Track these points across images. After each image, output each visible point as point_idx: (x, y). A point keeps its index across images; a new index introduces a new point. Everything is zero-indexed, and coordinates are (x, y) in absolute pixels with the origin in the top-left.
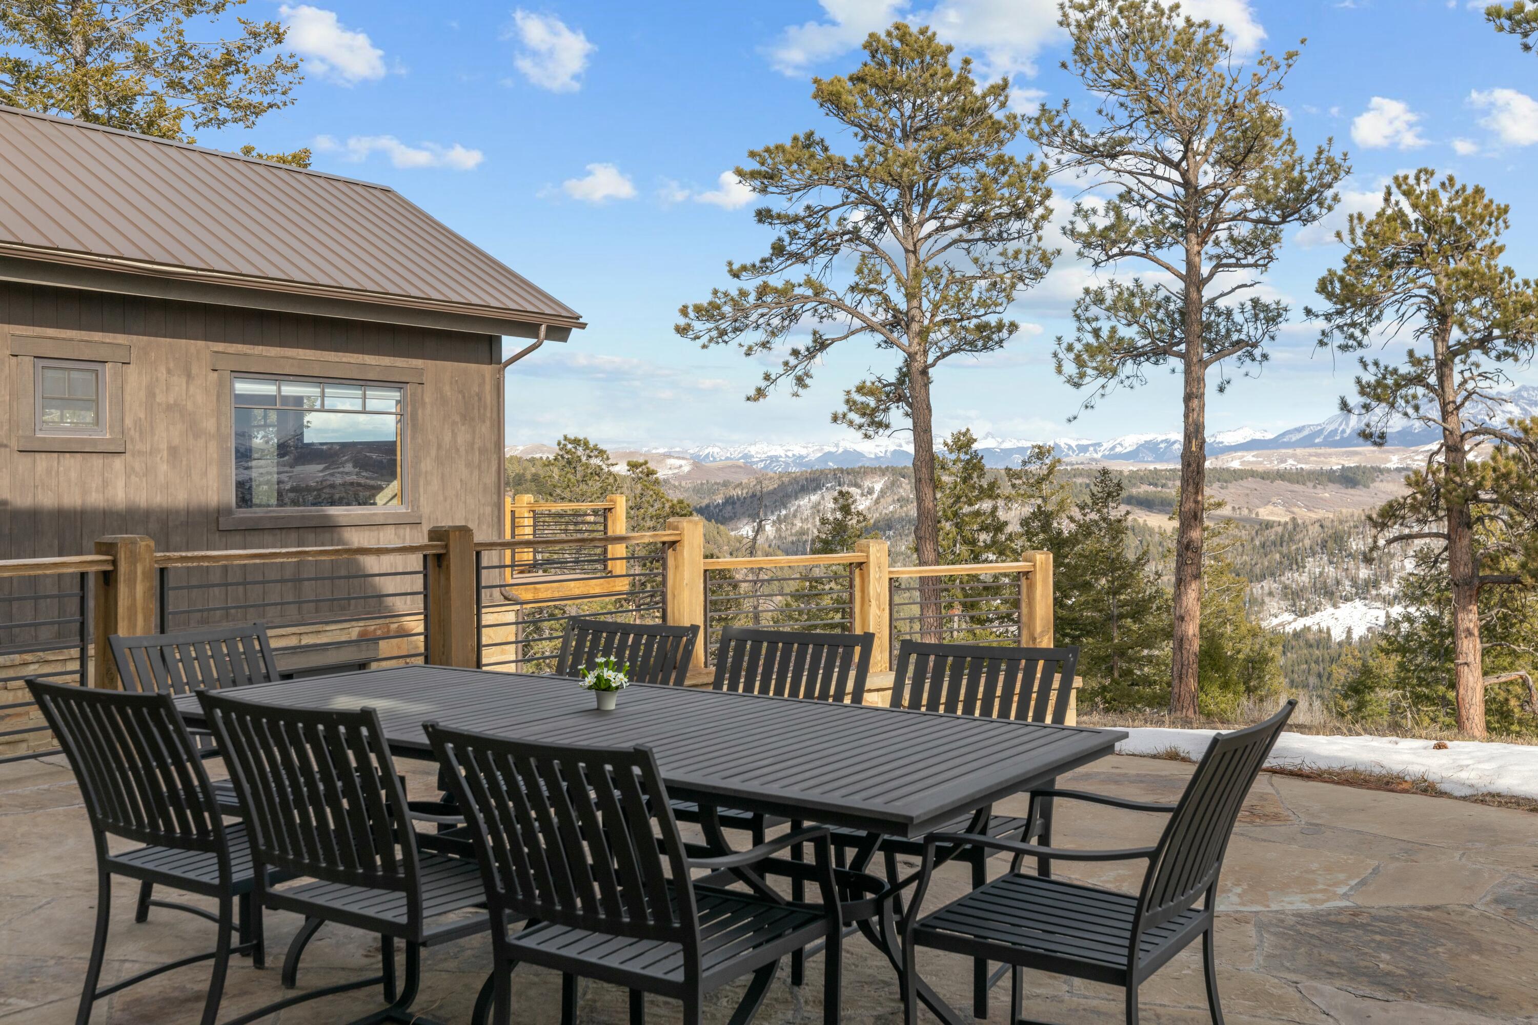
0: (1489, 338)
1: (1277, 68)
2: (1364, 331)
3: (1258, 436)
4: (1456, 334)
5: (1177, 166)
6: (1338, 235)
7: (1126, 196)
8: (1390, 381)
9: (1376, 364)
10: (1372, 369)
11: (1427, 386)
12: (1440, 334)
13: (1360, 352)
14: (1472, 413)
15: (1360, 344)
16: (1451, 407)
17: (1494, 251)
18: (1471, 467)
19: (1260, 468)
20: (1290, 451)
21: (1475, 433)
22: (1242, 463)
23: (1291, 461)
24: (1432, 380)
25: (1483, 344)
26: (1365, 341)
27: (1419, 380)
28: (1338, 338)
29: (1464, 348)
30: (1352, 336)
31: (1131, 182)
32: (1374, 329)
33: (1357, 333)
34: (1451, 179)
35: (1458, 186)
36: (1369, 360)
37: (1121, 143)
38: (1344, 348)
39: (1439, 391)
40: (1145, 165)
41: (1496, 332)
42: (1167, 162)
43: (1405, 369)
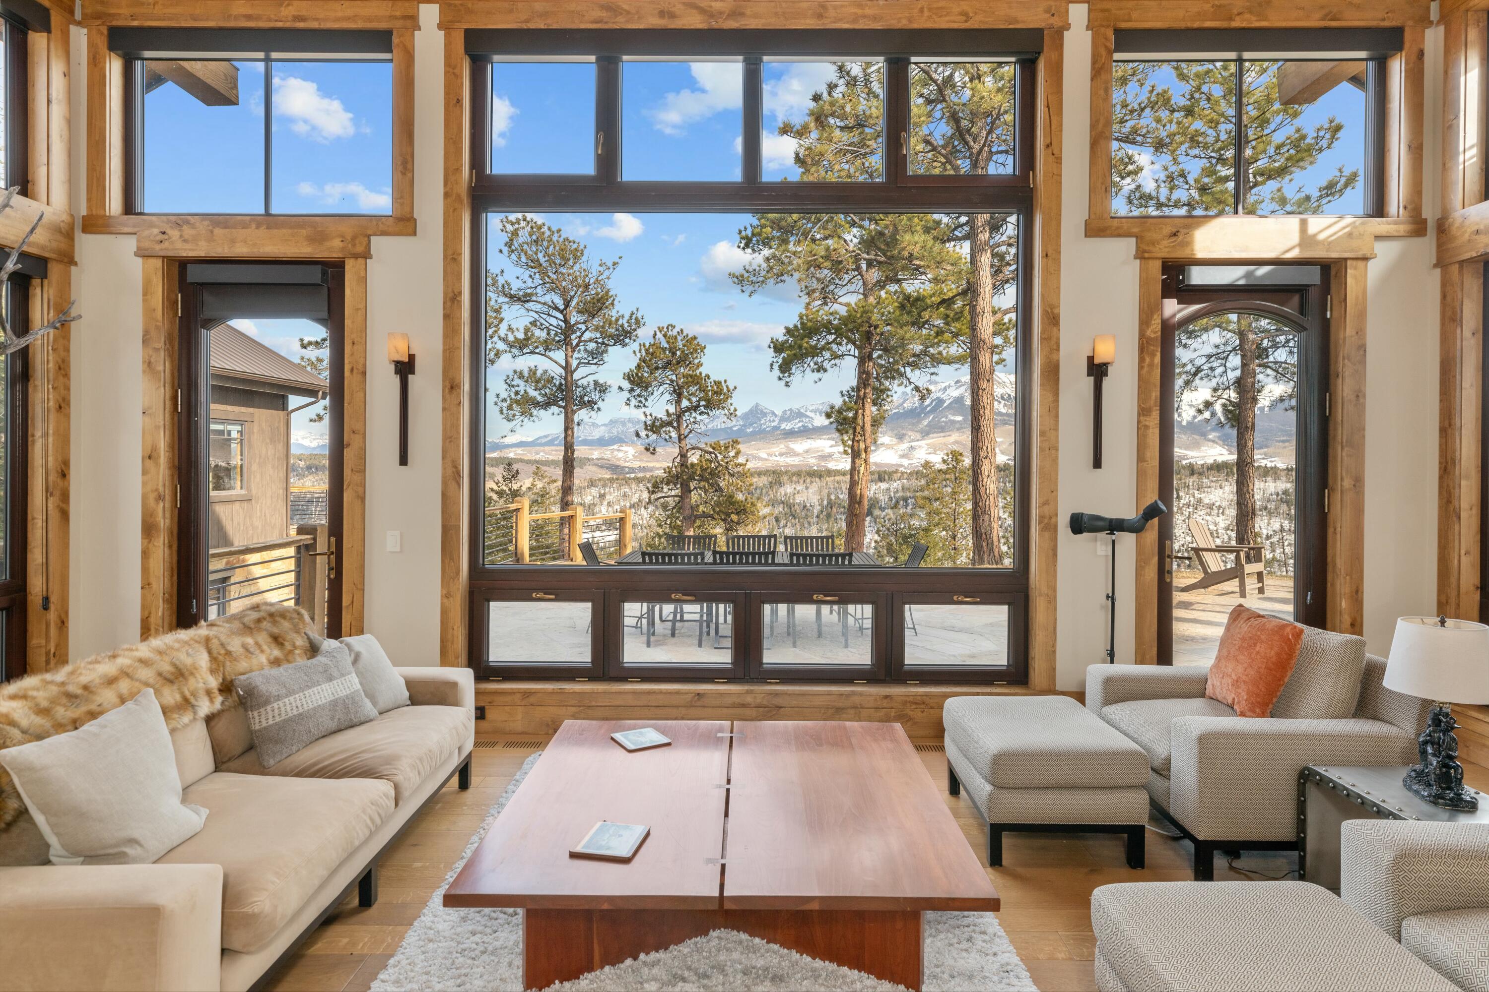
0: (698, 406)
1: (609, 268)
2: (646, 400)
3: (524, 439)
4: (685, 403)
5: (561, 312)
6: (634, 352)
7: (534, 323)
8: (657, 424)
9: (651, 415)
10: (649, 417)
11: (673, 427)
12: (678, 402)
13: (644, 409)
14: (691, 441)
15: (644, 406)
16: (682, 437)
17: (700, 365)
18: (693, 465)
19: (526, 458)
20: (542, 448)
21: (693, 449)
22: (516, 454)
23: (542, 454)
24: (675, 424)
25: (695, 408)
26: (647, 404)
27: (670, 424)
28: (634, 402)
29: (688, 409)
30: (640, 402)
31: (536, 316)
32: (650, 399)
33: (643, 400)
34: (682, 330)
35: (685, 334)
36: (648, 413)
37: (531, 295)
38: (637, 407)
39: (678, 429)
40: (545, 309)
41: (702, 403)
42: (556, 308)
43: (665, 418)
